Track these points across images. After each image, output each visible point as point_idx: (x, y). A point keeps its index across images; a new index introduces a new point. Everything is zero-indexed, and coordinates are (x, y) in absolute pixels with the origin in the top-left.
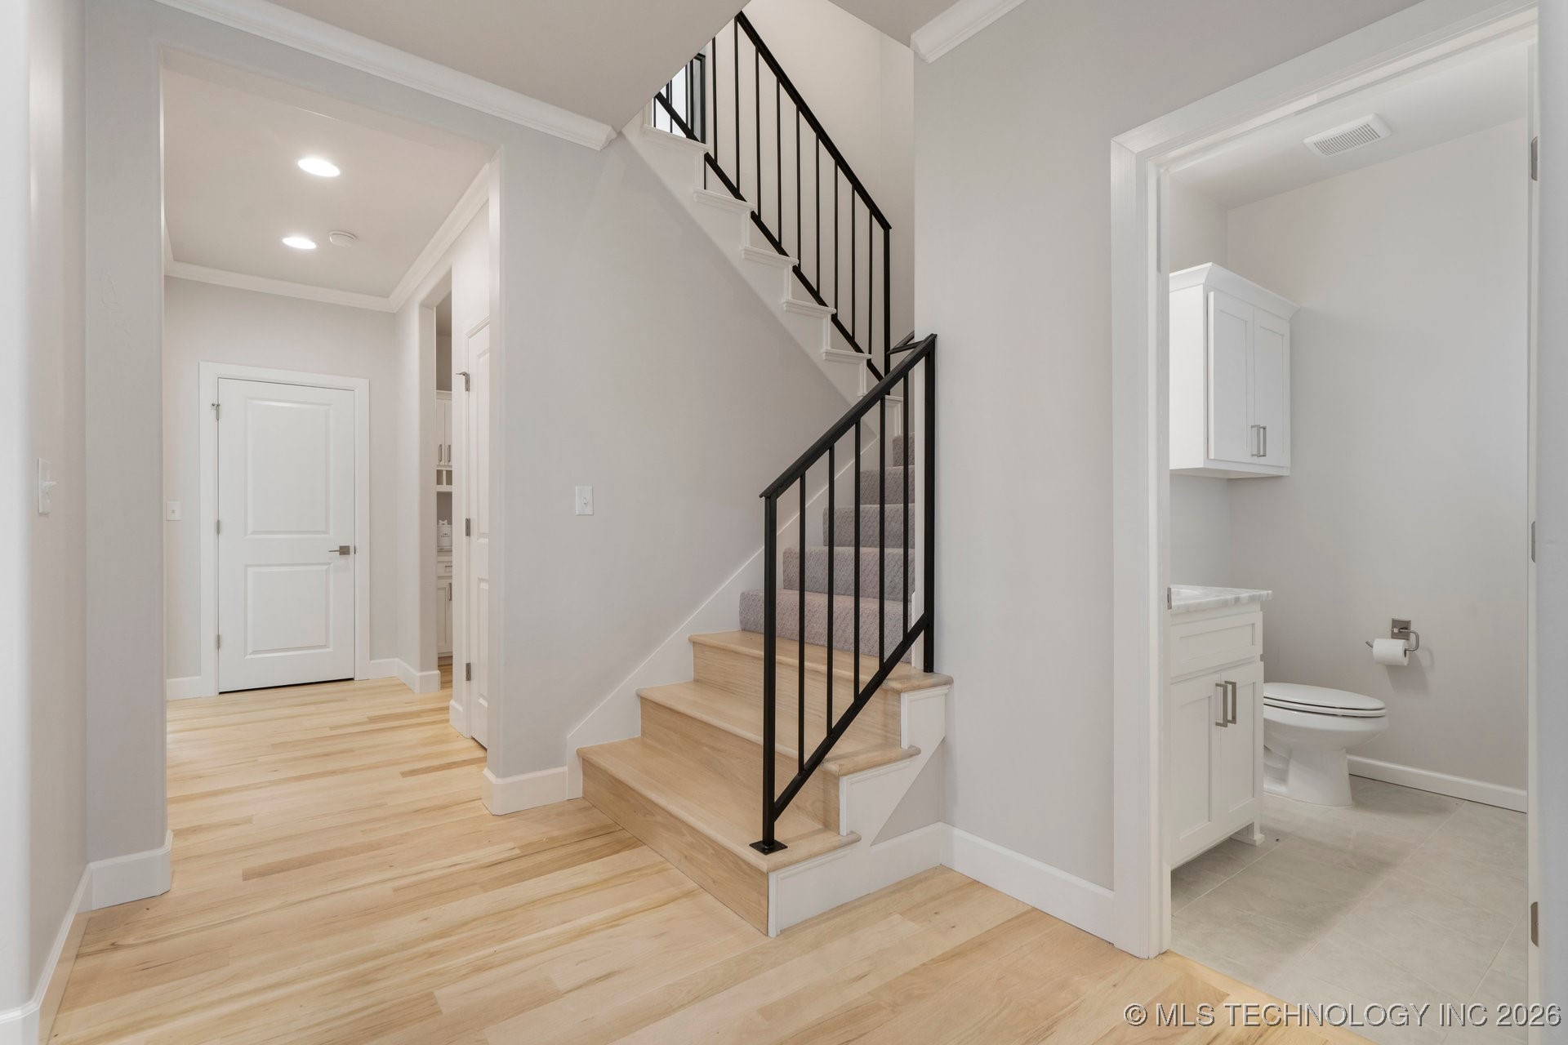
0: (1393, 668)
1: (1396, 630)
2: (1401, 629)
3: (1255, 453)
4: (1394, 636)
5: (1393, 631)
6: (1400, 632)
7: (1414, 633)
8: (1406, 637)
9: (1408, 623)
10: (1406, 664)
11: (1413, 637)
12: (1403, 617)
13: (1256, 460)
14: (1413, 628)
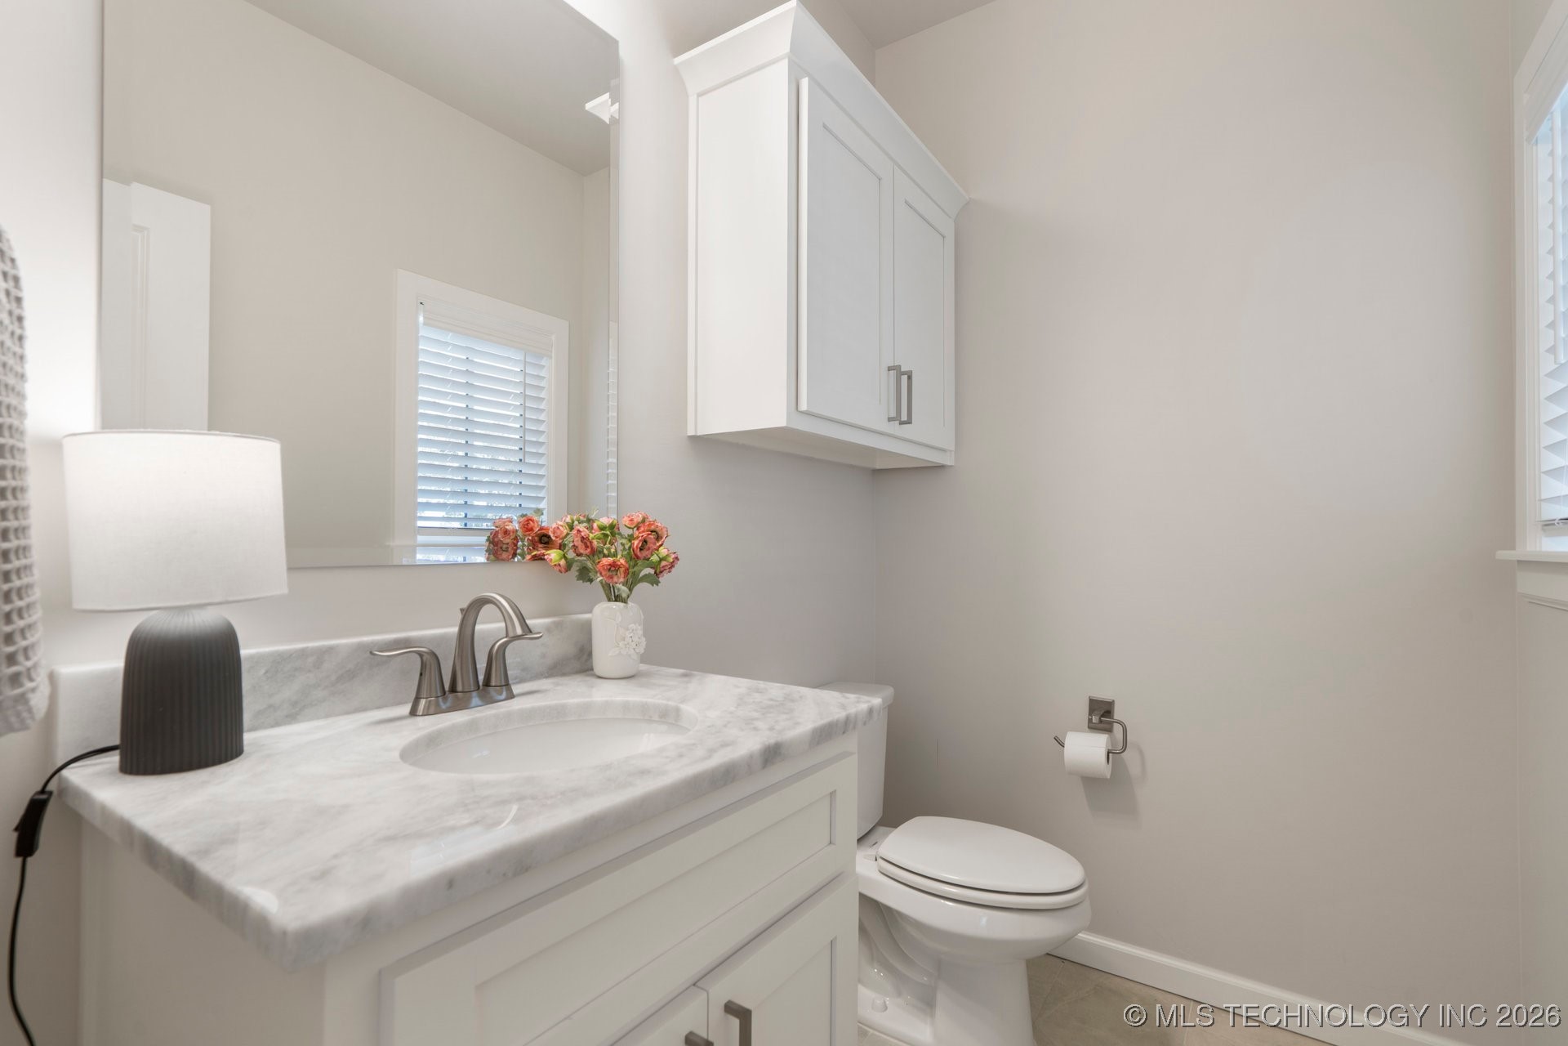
0: (1090, 782)
1: (1095, 719)
2: (1102, 714)
3: (893, 414)
4: (1093, 727)
5: (1090, 721)
6: (1101, 721)
7: (1120, 723)
8: (1108, 729)
9: (1111, 704)
10: (1109, 777)
11: (1117, 728)
12: (1104, 695)
13: (895, 428)
14: (1118, 714)
